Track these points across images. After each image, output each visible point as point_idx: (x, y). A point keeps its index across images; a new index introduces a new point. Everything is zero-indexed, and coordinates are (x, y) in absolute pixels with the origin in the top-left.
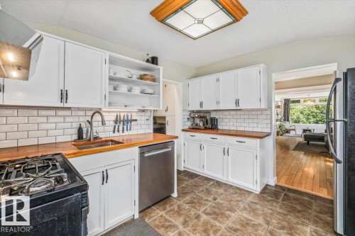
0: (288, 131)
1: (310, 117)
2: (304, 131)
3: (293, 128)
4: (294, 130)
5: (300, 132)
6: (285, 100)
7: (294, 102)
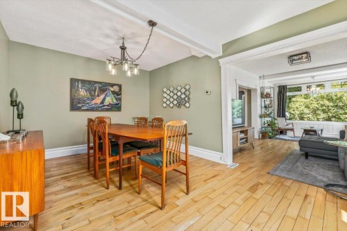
0: (282, 132)
1: (319, 112)
2: (307, 132)
3: (290, 126)
4: (292, 130)
5: (299, 133)
6: (280, 87)
7: (292, 90)
